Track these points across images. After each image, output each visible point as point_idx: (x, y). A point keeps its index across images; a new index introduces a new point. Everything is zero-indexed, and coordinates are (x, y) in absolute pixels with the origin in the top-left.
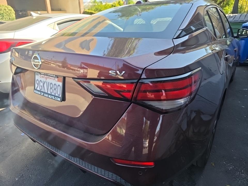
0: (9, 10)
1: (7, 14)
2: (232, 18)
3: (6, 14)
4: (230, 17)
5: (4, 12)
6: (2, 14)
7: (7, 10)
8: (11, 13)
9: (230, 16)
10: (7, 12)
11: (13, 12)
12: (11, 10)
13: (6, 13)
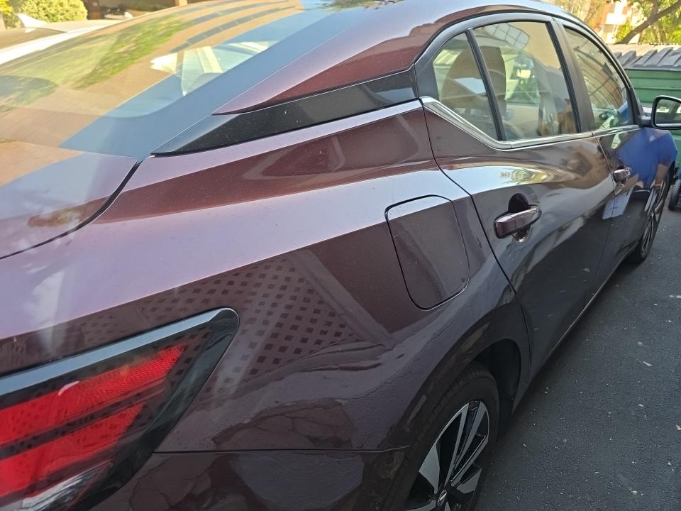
0: (71, 6)
1: (65, 18)
2: (675, 56)
3: (62, 17)
4: (671, 53)
5: (58, 11)
6: (54, 16)
7: (67, 7)
8: (76, 13)
9: (670, 50)
10: (67, 11)
11: (83, 12)
12: (78, 7)
13: (63, 14)
